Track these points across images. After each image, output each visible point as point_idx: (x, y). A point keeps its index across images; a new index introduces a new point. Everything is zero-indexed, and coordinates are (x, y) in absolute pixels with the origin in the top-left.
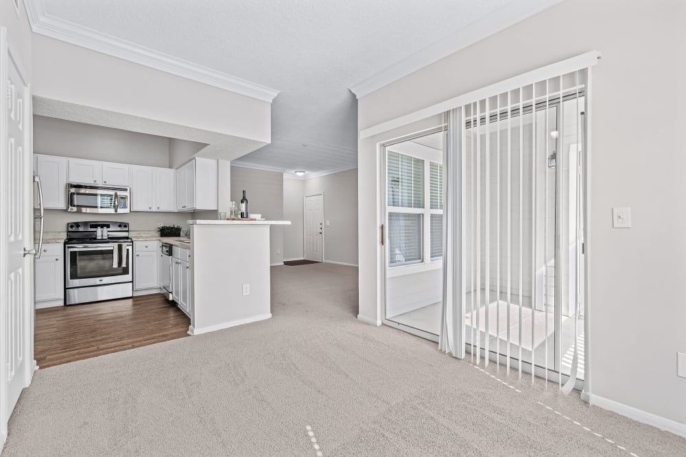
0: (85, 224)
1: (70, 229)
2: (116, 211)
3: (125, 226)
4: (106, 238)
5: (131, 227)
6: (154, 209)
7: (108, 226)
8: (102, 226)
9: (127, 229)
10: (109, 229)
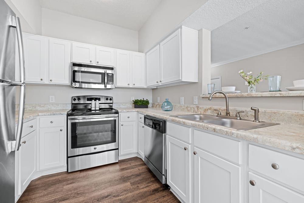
0: (84, 97)
1: (74, 102)
2: (105, 86)
3: (111, 99)
4: (98, 109)
5: (115, 100)
6: (131, 86)
7: (99, 99)
8: (96, 99)
9: (111, 102)
10: (100, 102)
